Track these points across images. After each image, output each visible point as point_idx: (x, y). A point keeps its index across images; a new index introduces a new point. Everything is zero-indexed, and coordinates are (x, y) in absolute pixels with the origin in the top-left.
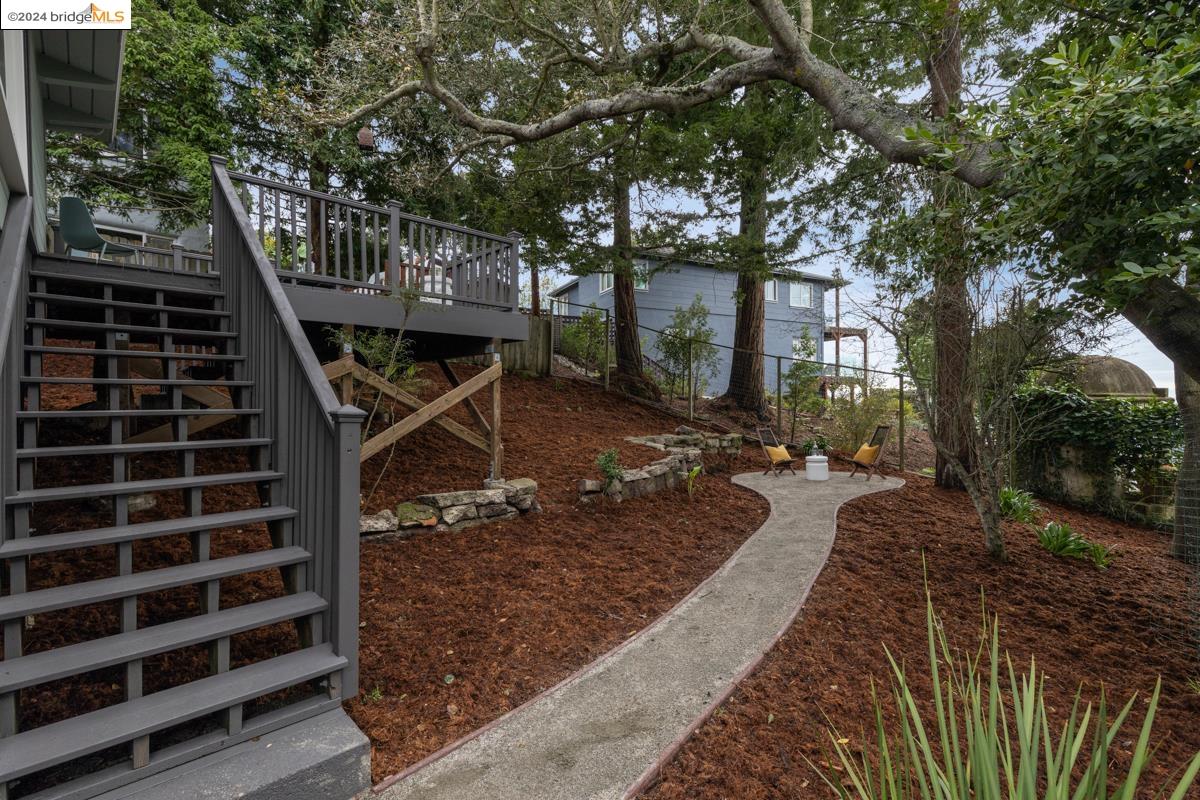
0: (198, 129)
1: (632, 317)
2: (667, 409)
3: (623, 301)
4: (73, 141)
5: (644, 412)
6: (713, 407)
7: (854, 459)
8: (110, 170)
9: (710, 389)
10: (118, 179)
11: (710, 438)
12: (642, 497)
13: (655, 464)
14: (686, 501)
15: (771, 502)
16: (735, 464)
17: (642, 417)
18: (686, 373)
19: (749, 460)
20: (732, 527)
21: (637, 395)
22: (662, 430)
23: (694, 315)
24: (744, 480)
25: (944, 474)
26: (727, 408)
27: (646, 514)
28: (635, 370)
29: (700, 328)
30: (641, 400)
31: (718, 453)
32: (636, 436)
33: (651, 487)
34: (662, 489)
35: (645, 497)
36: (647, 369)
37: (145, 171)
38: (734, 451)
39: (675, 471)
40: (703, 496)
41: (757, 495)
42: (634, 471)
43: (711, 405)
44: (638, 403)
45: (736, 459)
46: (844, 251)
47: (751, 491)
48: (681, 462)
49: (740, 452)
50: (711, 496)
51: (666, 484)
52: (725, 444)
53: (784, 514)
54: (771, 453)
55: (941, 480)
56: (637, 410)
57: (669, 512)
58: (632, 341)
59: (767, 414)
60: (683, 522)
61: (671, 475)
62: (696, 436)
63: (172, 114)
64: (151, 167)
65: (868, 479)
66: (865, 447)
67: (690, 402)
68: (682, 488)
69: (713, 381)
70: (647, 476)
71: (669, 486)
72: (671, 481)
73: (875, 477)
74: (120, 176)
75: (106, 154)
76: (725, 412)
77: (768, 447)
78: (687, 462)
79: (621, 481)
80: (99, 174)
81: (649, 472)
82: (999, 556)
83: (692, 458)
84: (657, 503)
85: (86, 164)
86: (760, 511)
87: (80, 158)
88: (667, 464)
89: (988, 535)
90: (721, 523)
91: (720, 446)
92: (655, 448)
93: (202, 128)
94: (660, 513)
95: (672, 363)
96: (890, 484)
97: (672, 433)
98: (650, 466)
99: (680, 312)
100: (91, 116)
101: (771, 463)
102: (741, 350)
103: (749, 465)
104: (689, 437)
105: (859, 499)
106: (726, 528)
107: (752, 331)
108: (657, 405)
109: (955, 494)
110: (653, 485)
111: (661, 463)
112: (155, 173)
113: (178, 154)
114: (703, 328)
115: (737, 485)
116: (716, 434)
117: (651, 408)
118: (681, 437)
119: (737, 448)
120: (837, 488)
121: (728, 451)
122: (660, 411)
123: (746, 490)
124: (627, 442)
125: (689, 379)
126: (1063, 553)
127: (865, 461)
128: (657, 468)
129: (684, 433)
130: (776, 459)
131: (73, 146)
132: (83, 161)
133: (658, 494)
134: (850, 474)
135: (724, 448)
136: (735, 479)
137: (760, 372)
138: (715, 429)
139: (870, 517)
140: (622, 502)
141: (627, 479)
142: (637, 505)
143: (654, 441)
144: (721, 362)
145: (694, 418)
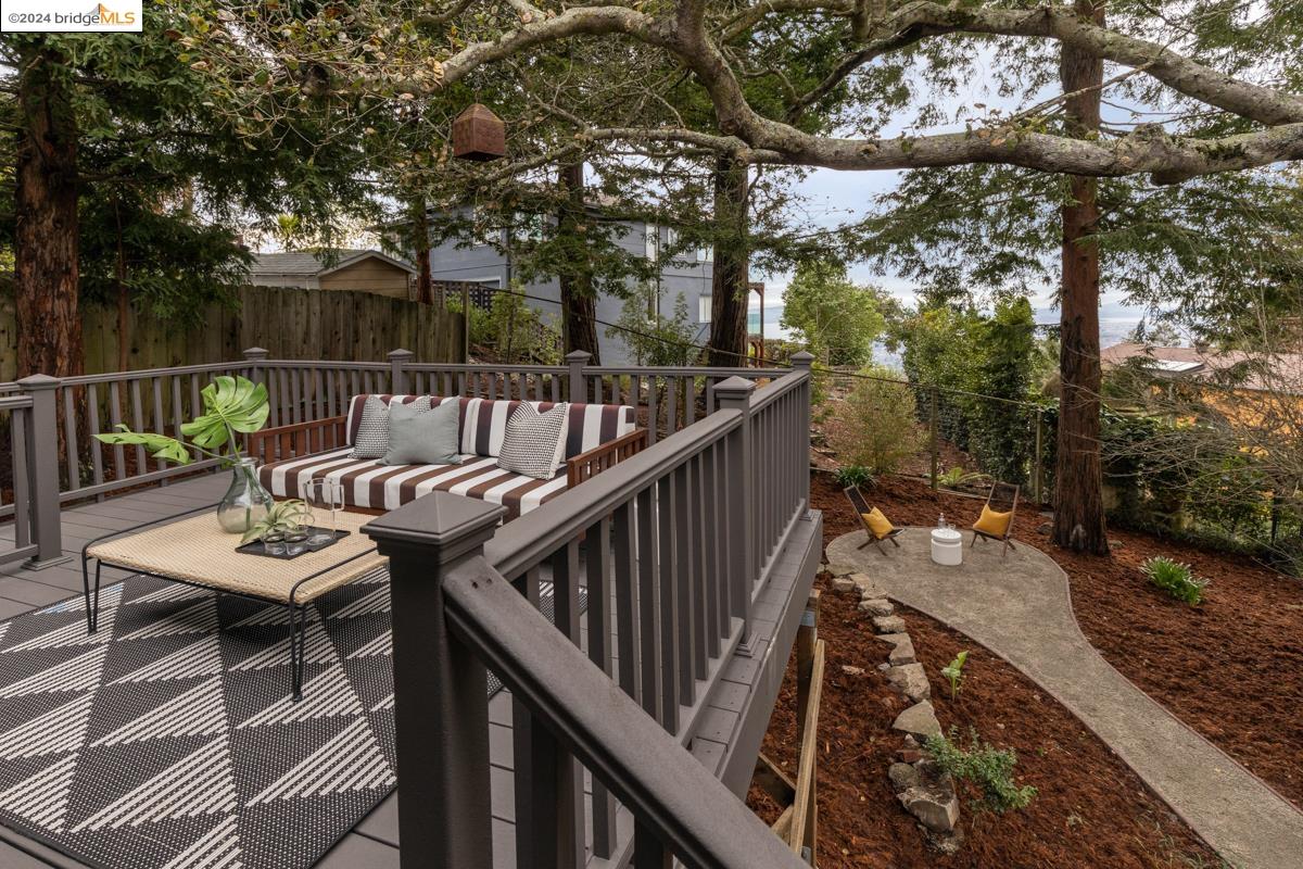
1: (589, 309)
25: (1072, 537)
54: (870, 522)
55: (1067, 541)
130: (880, 532)
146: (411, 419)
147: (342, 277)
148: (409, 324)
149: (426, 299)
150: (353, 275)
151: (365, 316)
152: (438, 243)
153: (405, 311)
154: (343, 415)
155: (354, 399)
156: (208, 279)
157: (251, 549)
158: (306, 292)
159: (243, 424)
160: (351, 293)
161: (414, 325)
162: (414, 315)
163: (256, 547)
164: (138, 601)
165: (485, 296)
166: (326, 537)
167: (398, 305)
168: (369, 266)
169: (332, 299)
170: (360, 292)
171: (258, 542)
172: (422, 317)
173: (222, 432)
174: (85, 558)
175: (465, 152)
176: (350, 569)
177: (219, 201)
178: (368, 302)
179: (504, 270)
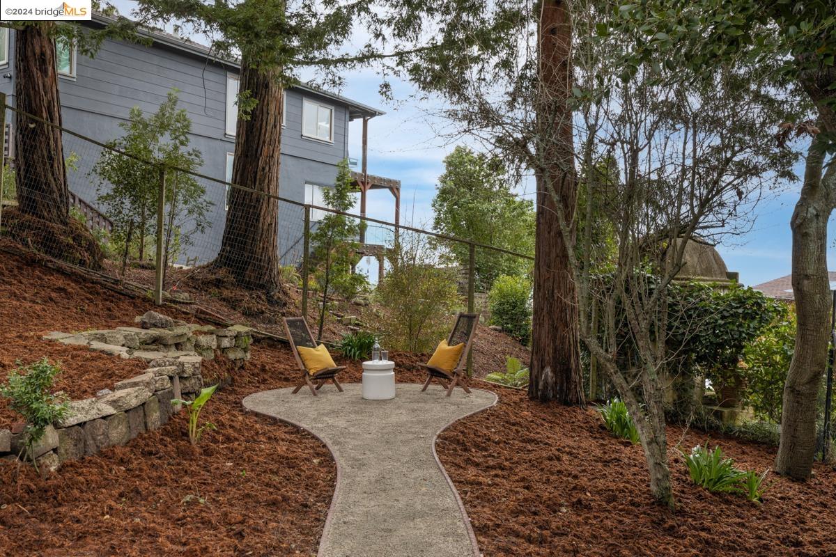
2: (116, 282)
5: (72, 287)
6: (196, 282)
7: (429, 364)
9: (192, 252)
11: (201, 333)
12: (101, 454)
13: (125, 387)
14: (184, 454)
15: (329, 443)
16: (241, 376)
17: (69, 296)
18: (153, 221)
19: (263, 369)
20: (285, 499)
21: (59, 256)
22: (111, 320)
23: (163, 127)
24: (264, 402)
25: (541, 384)
26: (218, 283)
27: (115, 492)
28: (55, 211)
29: (176, 148)
30: (65, 265)
31: (216, 359)
32: (66, 330)
33: (118, 433)
34: (140, 435)
35: (107, 454)
36: (76, 212)
38: (240, 354)
39: (163, 398)
40: (215, 441)
41: (297, 430)
42: (85, 403)
43: (192, 278)
44: (60, 271)
45: (242, 367)
46: (396, 58)
47: (286, 424)
48: (171, 378)
49: (249, 355)
50: (228, 439)
51: (146, 424)
52: (226, 343)
53: (359, 464)
54: (306, 356)
55: (537, 389)
56: (60, 283)
57: (160, 481)
58: (51, 158)
59: (281, 295)
60: (195, 502)
61: (154, 405)
62: (178, 331)
65: (449, 395)
66: (443, 345)
67: (158, 273)
68: (176, 429)
69: (197, 237)
70: (110, 410)
71: (151, 427)
72: (155, 417)
73: (458, 391)
76: (215, 290)
77: (300, 348)
78: (181, 378)
79: (56, 426)
81: (114, 403)
82: (667, 504)
83: (189, 370)
84: (134, 465)
86: (316, 461)
88: (148, 384)
89: (654, 475)
90: (264, 495)
91: (219, 347)
92: (110, 354)
94: (144, 486)
95: (127, 202)
96: (480, 401)
97: (130, 325)
98: (113, 389)
99: (137, 122)
101: (306, 373)
102: (243, 188)
103: (265, 378)
104: (167, 332)
105: (454, 427)
106: (274, 503)
107: (261, 163)
108: (96, 276)
109: (556, 410)
110: (122, 428)
111: (136, 384)
114: (183, 150)
115: (257, 414)
116: (212, 328)
117: (85, 280)
118: (153, 332)
119: (245, 350)
120: (413, 411)
121: (232, 356)
122: (104, 287)
123: (274, 421)
124: (51, 343)
125: (158, 233)
126: (719, 488)
127: (445, 367)
128: (130, 395)
129: (155, 325)
130: (314, 368)
133: (132, 444)
134: (422, 386)
135: (224, 350)
136: (249, 403)
137: (273, 227)
138: (202, 318)
139: (478, 456)
140: (59, 471)
141: (72, 421)
142: (93, 474)
143: (103, 339)
144: (212, 208)
145: (166, 300)
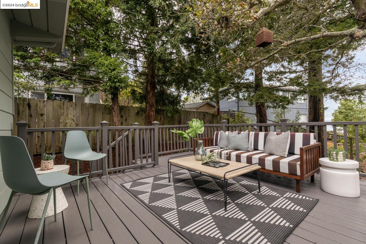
0: (105, 44)
1: (265, 116)
3: (261, 110)
4: (42, 54)
8: (59, 68)
10: (64, 72)
37: (77, 67)
63: (92, 36)
64: (79, 65)
74: (64, 70)
75: (58, 60)
80: (54, 70)
85: (49, 65)
87: (45, 63)
93: (107, 43)
100: (47, 33)
112: (81, 68)
113: (95, 58)
131: (42, 56)
132: (47, 64)
146: (235, 136)
147: (201, 108)
148: (216, 121)
149: (219, 114)
150: (203, 108)
151: (206, 118)
152: (223, 99)
153: (215, 117)
154: (212, 137)
155: (215, 132)
156: (176, 108)
157: (205, 164)
158: (194, 112)
159: (199, 131)
160: (203, 112)
161: (217, 121)
162: (217, 118)
163: (206, 164)
164: (176, 177)
165: (232, 115)
166: (223, 164)
167: (213, 115)
168: (206, 106)
169: (199, 114)
170: (206, 112)
171: (206, 163)
172: (219, 119)
173: (195, 133)
174: (169, 162)
175: (260, 43)
176: (236, 172)
177: (178, 89)
178: (207, 115)
179: (237, 107)
